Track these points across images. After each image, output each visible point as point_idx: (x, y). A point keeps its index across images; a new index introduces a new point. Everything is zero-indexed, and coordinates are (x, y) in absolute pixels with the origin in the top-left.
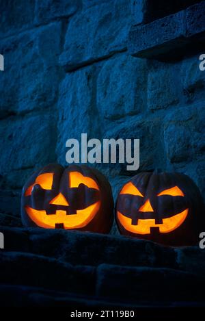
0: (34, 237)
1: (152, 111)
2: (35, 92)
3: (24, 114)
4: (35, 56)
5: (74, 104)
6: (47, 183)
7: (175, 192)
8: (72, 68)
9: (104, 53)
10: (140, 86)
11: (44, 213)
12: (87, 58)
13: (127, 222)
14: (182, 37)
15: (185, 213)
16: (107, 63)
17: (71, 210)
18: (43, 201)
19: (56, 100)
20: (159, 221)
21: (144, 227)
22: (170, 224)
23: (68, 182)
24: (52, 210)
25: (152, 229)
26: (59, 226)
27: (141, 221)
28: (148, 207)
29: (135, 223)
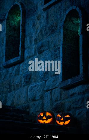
0: (39, 125)
1: (64, 99)
2: (40, 96)
3: (37, 100)
4: (40, 88)
5: (47, 98)
6: (42, 115)
7: (68, 116)
8: (47, 91)
9: (54, 88)
10: (61, 94)
11: (41, 120)
12: (50, 89)
13: (58, 122)
14: (70, 84)
15: (70, 120)
16: (54, 90)
17: (47, 120)
18: (41, 118)
19: (44, 97)
20: (64, 122)
21: (61, 123)
22: (67, 123)
23: (46, 114)
24: (43, 120)
25: (63, 124)
26: (44, 123)
27: (61, 122)
28: (62, 119)
29: (60, 122)
